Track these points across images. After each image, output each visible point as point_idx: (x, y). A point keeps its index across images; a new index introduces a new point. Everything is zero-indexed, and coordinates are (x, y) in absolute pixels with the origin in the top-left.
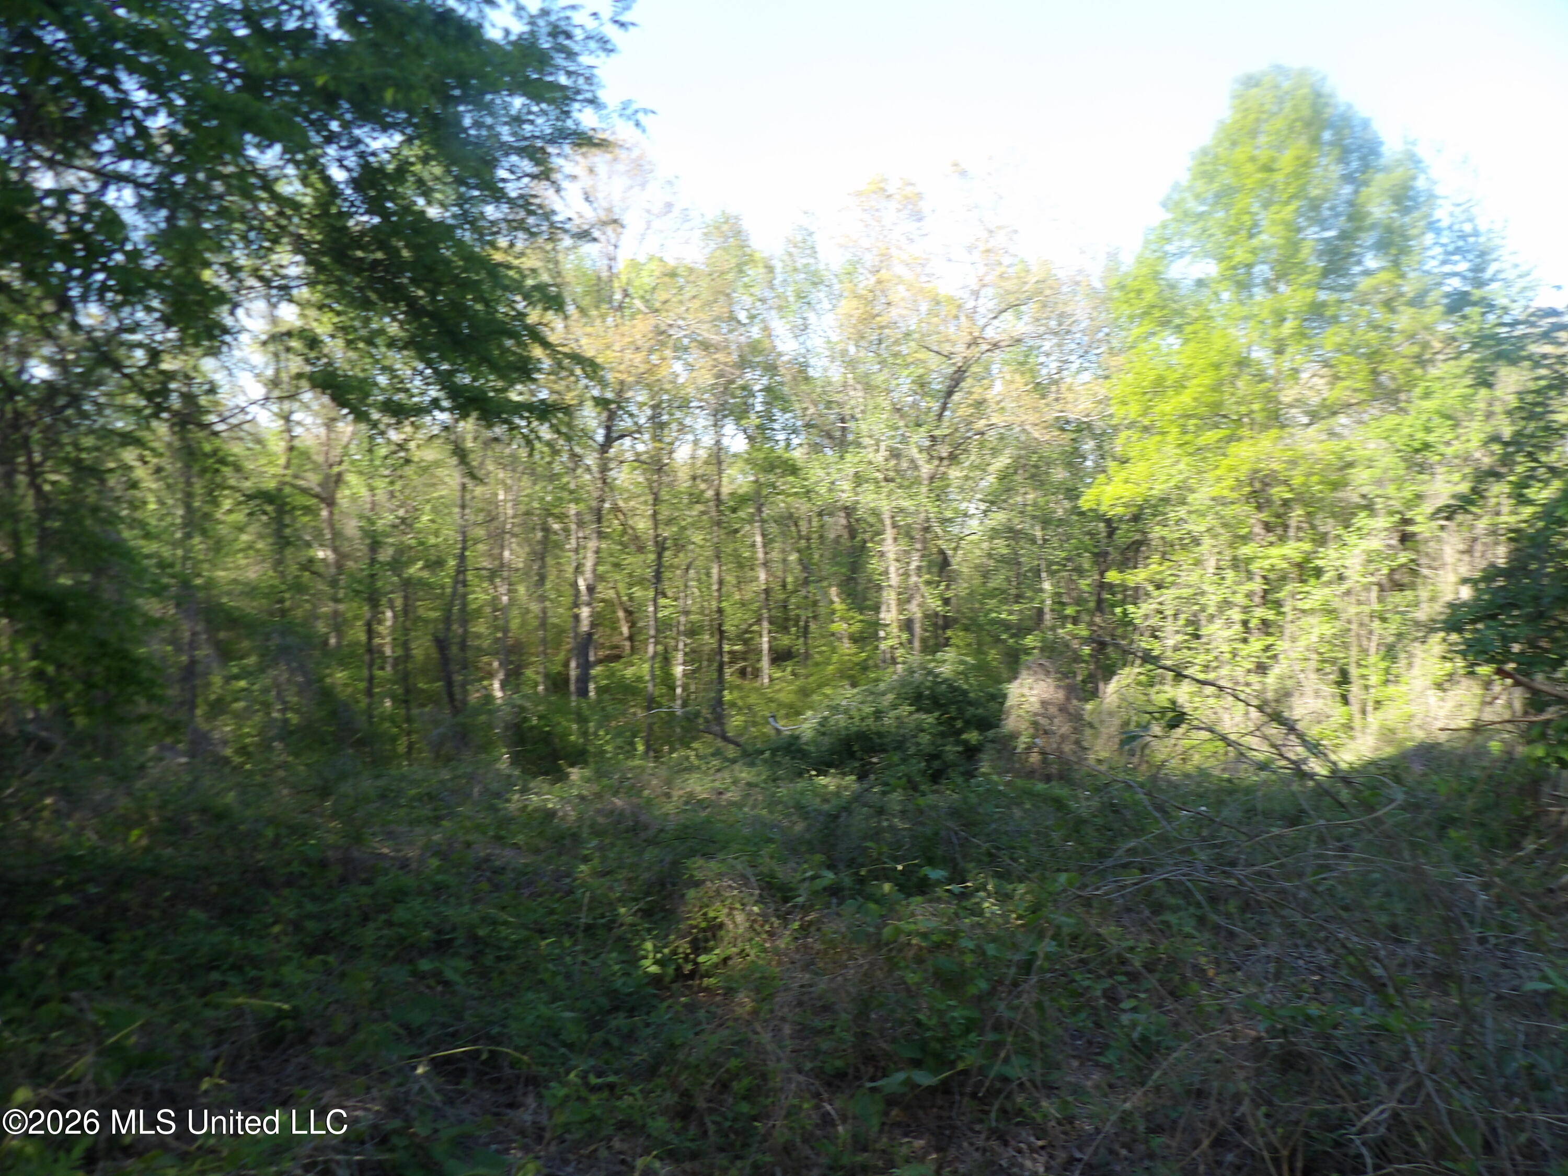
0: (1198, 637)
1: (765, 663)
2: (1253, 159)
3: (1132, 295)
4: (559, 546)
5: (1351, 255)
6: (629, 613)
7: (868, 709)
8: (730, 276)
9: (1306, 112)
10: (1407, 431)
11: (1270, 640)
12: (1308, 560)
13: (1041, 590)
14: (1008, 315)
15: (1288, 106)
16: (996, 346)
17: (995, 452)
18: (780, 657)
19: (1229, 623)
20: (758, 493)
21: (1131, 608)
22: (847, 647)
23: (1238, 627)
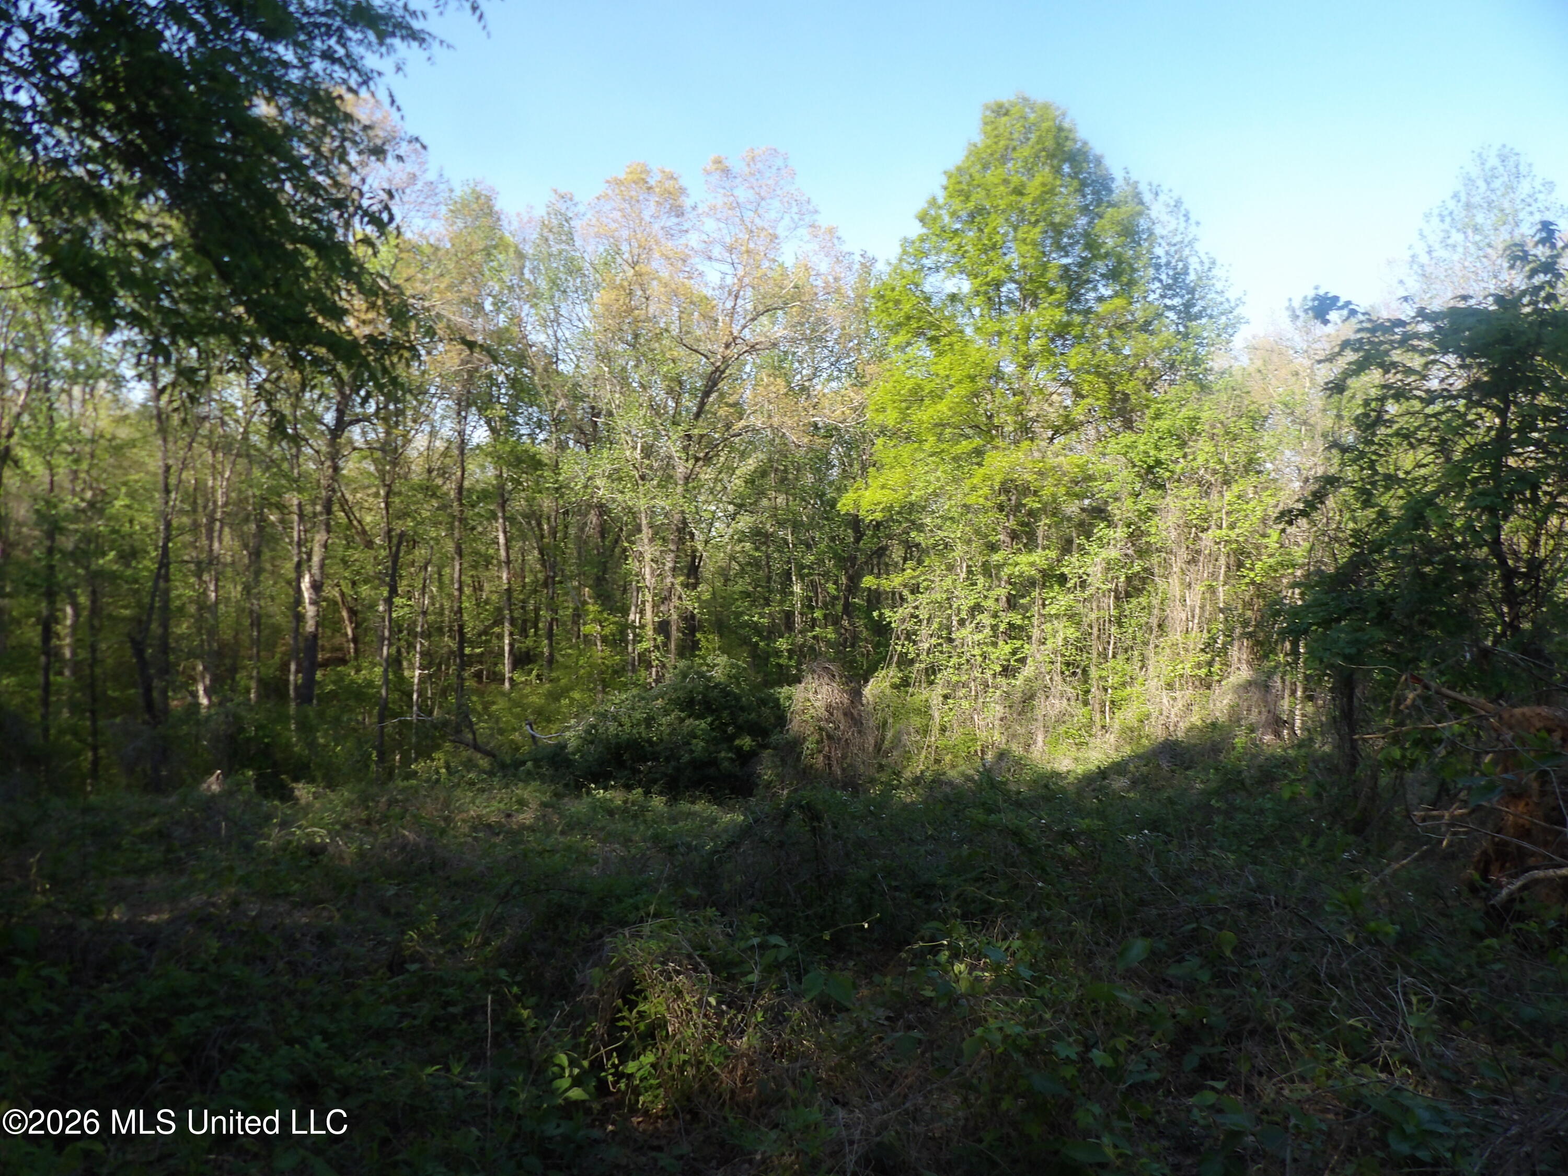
0: (950, 640)
1: (506, 667)
2: (1006, 182)
3: (890, 304)
4: (274, 540)
5: (1088, 281)
6: (353, 612)
7: (638, 715)
8: (478, 258)
9: (1050, 144)
10: (1142, 448)
11: (1018, 643)
12: (1051, 568)
13: (792, 593)
14: (764, 319)
15: (1033, 137)
16: (753, 348)
17: (743, 455)
18: (522, 660)
19: (979, 628)
20: (501, 487)
21: (887, 613)
22: (600, 651)
23: (987, 631)
